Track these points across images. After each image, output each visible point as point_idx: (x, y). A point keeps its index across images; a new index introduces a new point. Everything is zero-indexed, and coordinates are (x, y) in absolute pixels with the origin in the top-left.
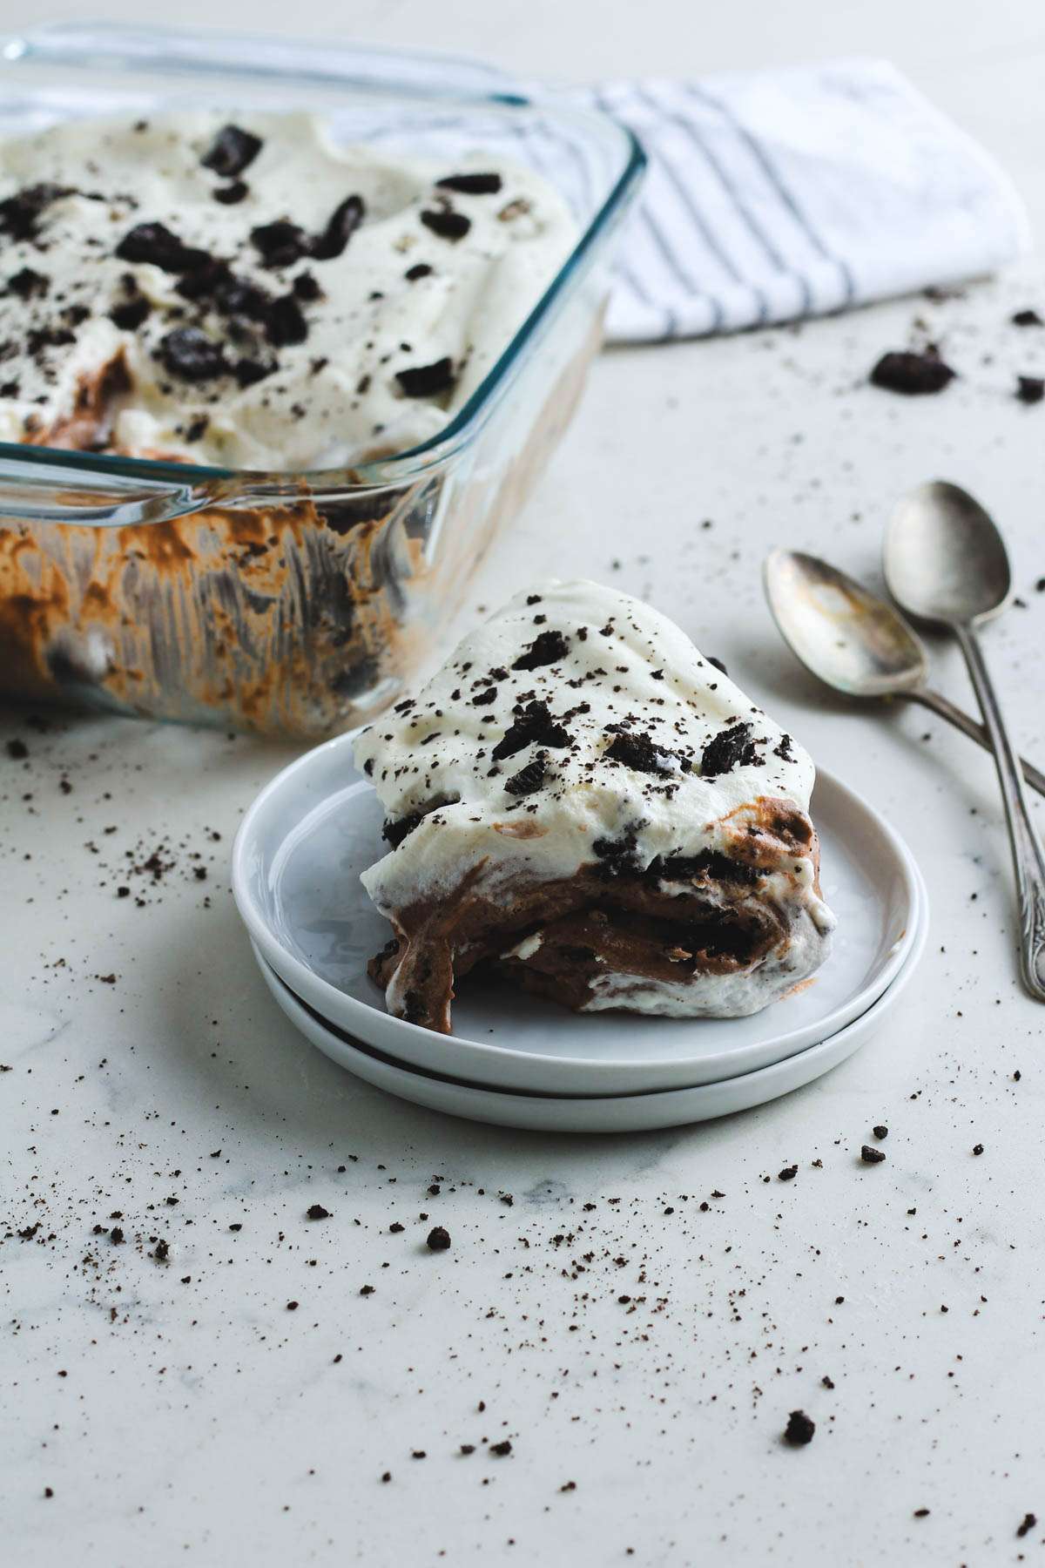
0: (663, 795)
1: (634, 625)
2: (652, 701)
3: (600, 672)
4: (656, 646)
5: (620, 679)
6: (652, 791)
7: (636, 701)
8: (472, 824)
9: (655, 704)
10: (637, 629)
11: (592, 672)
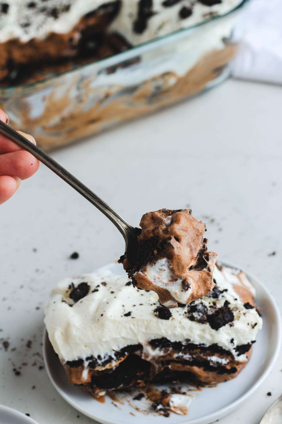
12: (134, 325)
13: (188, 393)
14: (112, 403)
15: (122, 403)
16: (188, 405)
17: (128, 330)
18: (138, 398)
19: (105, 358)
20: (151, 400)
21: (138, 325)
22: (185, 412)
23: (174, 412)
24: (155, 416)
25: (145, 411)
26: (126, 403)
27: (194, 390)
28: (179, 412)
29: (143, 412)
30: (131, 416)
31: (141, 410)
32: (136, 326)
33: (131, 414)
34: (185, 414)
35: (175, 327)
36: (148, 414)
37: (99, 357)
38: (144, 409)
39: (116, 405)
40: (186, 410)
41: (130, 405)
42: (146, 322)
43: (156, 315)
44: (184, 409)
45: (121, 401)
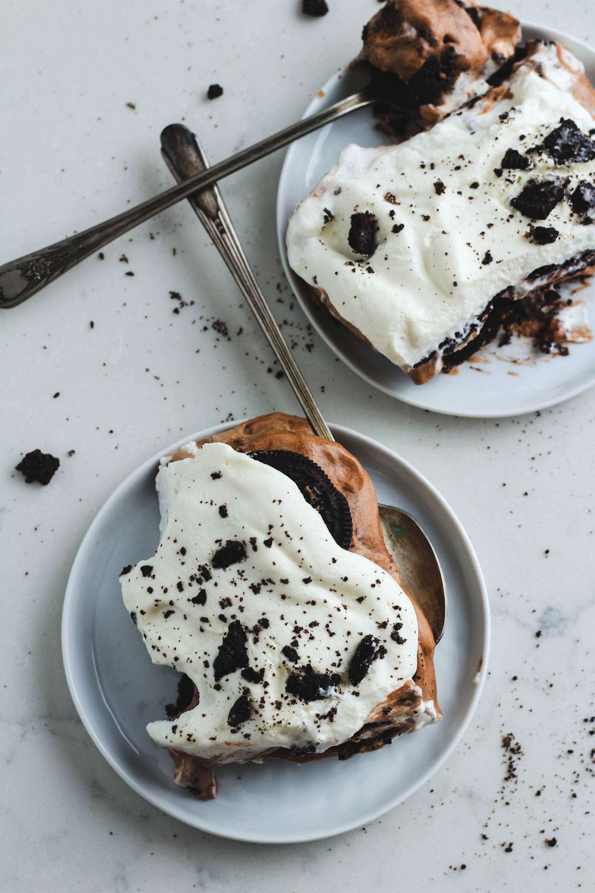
0: (328, 719)
1: (286, 533)
2: (308, 603)
3: (270, 581)
4: (304, 553)
5: (284, 589)
6: (320, 719)
7: (298, 605)
8: (210, 742)
9: (310, 605)
10: (288, 536)
11: (265, 579)
12: (503, 271)
13: (574, 298)
14: (471, 368)
15: (486, 361)
16: (586, 322)
17: (497, 282)
18: (505, 341)
19: (465, 332)
20: (525, 335)
21: (509, 270)
22: (588, 334)
23: (573, 342)
24: (547, 361)
25: (528, 359)
26: (492, 358)
27: (580, 289)
28: (581, 339)
29: (526, 362)
30: (511, 377)
31: (521, 360)
32: (508, 272)
33: (510, 373)
34: (590, 338)
35: (567, 246)
36: (535, 363)
37: (458, 335)
38: (526, 356)
39: (478, 370)
40: (588, 330)
41: (499, 359)
42: (521, 260)
43: (531, 242)
44: (584, 330)
45: (482, 358)
